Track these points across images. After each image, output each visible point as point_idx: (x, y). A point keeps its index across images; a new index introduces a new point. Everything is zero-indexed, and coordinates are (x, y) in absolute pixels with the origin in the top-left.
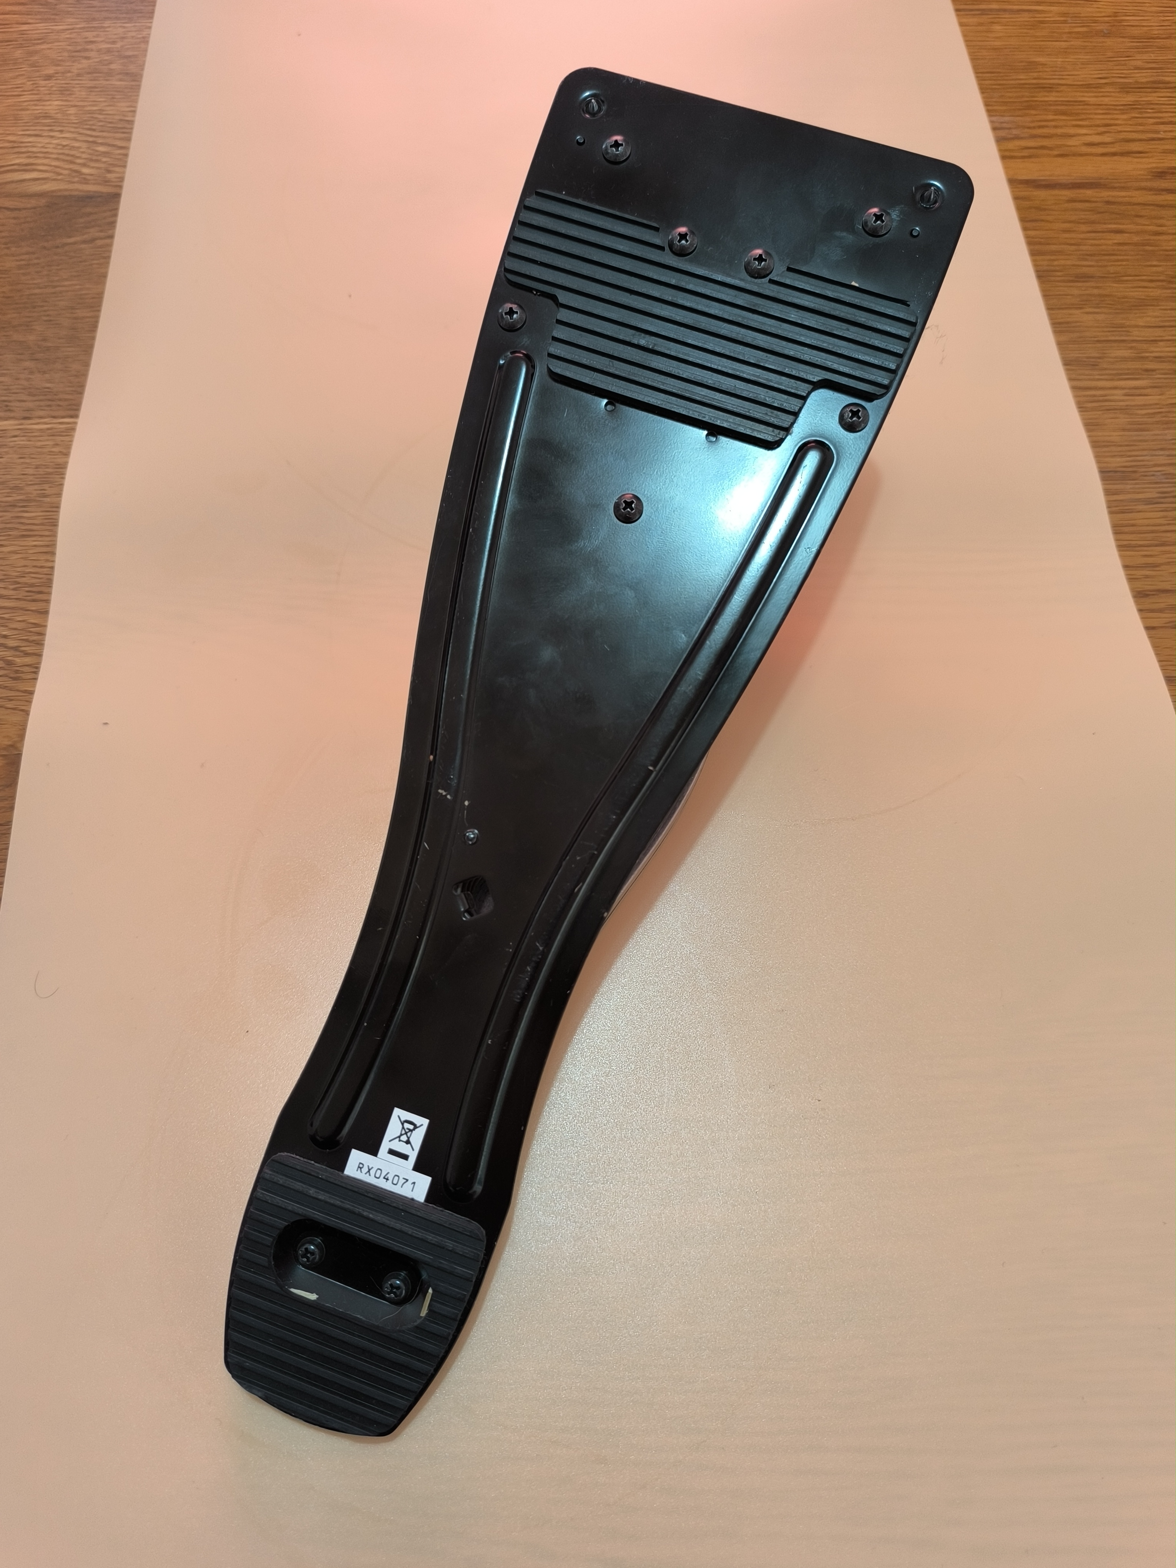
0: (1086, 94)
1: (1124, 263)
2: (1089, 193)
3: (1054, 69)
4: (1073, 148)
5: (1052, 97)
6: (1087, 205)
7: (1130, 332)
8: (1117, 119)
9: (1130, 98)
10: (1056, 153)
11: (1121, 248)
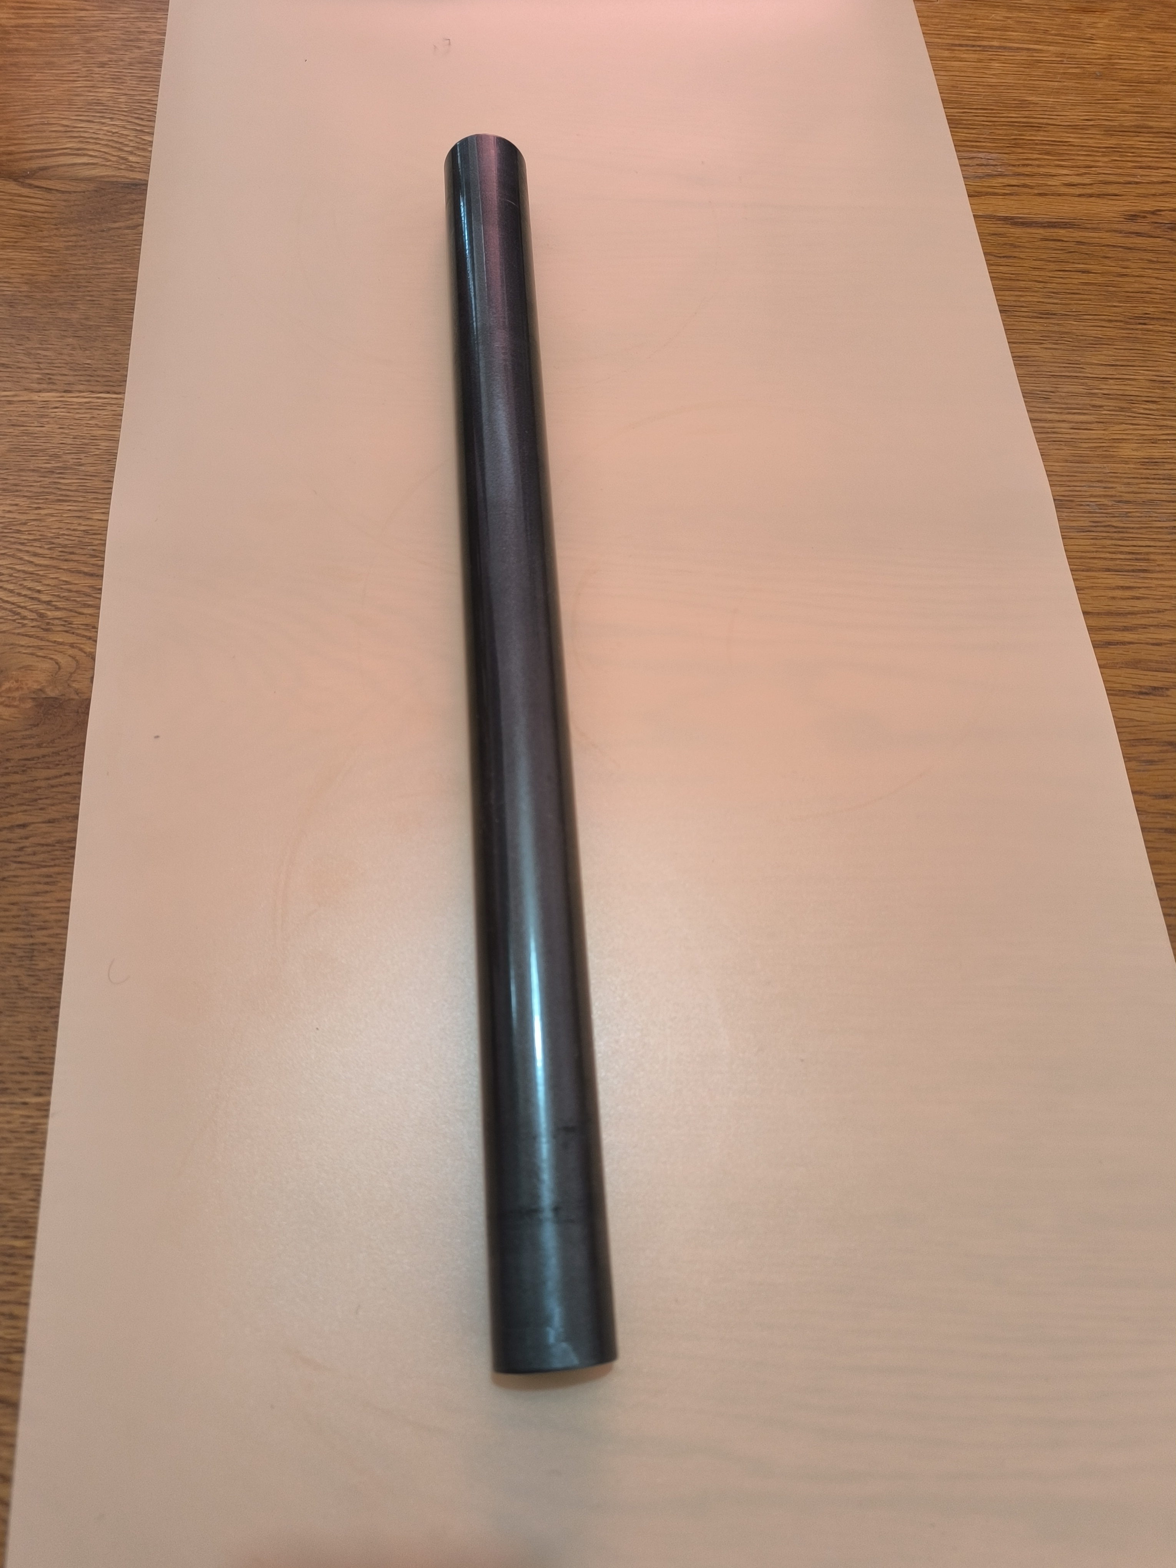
0: (1072, 135)
1: (1086, 302)
2: (1062, 232)
3: (1045, 109)
4: (1053, 188)
5: (1039, 137)
6: (1059, 244)
9: (1112, 141)
10: (1036, 192)
11: (1085, 287)
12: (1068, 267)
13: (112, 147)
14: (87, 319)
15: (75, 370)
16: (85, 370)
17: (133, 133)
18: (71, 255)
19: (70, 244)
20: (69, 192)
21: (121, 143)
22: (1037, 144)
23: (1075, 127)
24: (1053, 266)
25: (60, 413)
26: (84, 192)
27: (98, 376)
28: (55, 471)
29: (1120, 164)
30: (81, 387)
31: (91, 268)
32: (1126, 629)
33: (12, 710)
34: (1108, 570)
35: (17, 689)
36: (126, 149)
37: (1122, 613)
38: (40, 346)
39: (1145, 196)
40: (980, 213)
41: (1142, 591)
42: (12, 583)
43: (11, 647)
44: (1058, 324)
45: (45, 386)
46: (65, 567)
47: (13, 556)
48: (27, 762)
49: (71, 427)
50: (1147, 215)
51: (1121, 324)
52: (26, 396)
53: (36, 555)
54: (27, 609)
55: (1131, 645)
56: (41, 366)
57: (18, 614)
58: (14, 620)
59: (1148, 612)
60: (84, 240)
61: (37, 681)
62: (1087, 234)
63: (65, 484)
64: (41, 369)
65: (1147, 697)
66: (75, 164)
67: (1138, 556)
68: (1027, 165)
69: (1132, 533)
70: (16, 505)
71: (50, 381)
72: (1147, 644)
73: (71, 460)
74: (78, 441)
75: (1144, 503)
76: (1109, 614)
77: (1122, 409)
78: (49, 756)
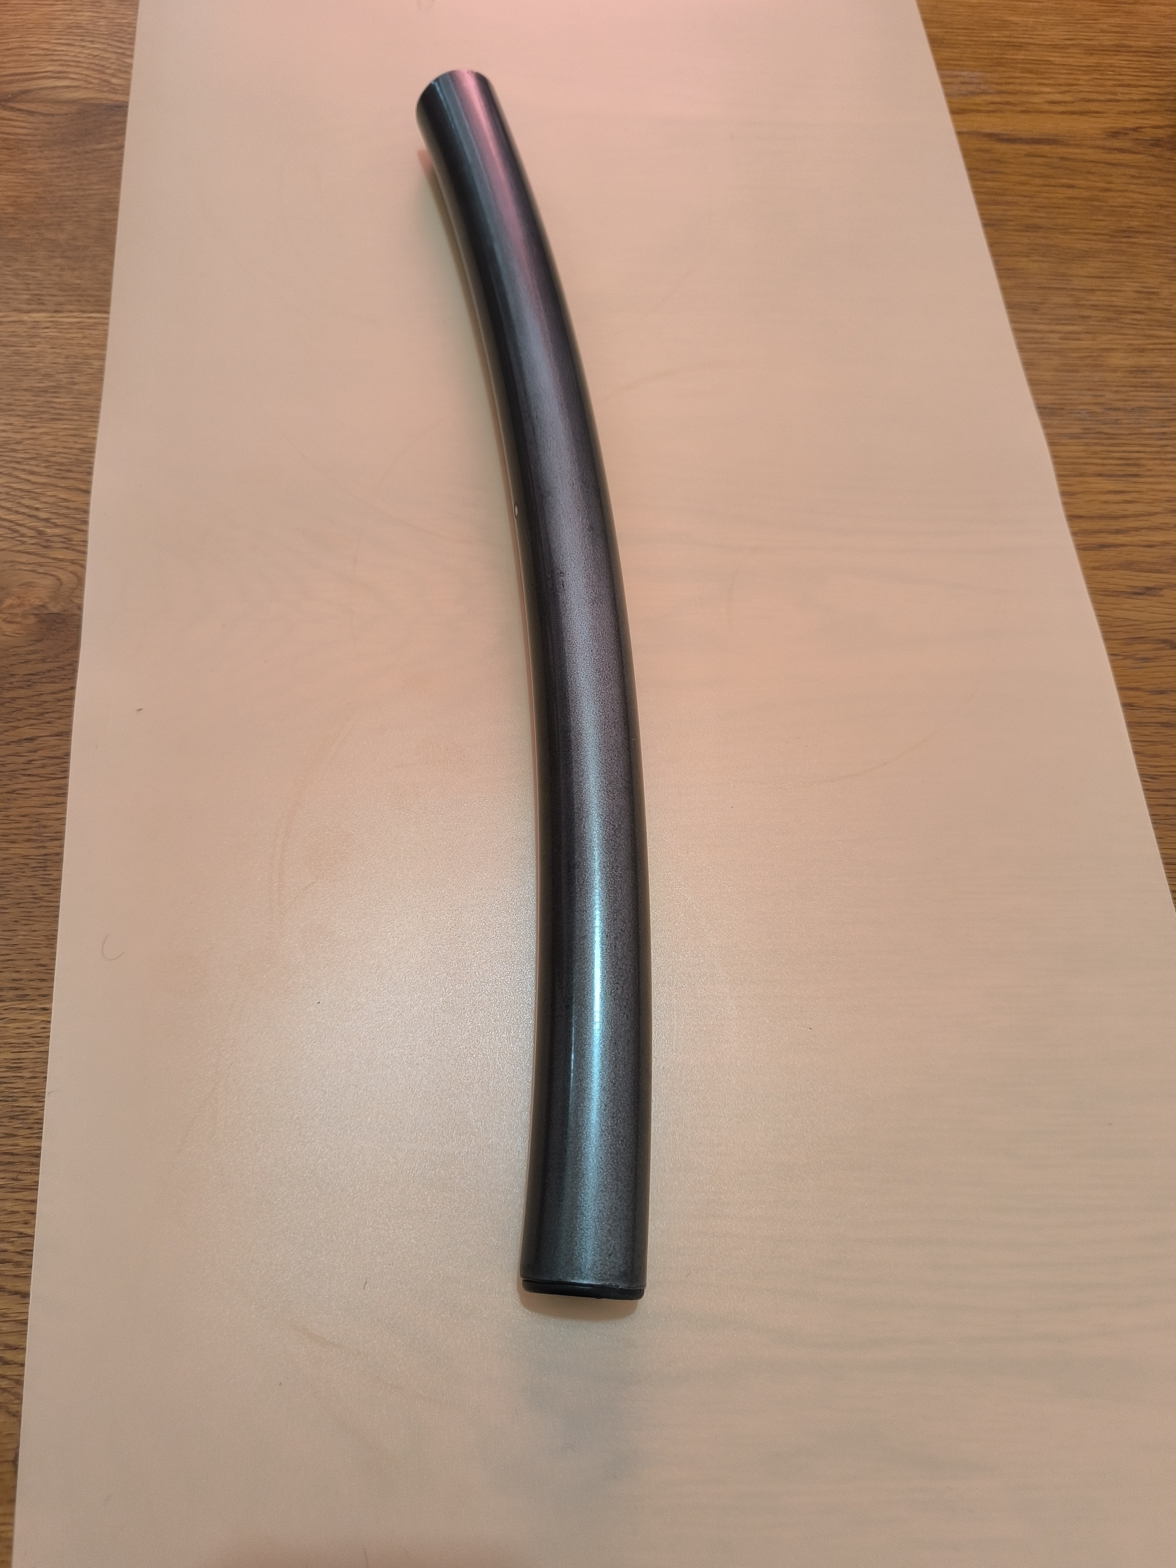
0: (1053, 54)
1: (1072, 216)
2: (1046, 148)
3: (1025, 28)
4: (1035, 105)
5: (1021, 56)
6: (1044, 159)
7: (1070, 280)
8: (1079, 80)
9: (1093, 60)
10: (1020, 108)
11: (1070, 202)
12: (1053, 181)
13: (94, 70)
14: (75, 239)
15: (65, 291)
16: (75, 291)
17: (114, 56)
18: (57, 177)
19: (55, 166)
20: (52, 115)
21: (102, 66)
22: (1019, 63)
23: (1055, 46)
24: (1038, 181)
25: (51, 333)
26: (67, 114)
27: (89, 296)
28: (49, 390)
29: (1101, 82)
30: (71, 307)
31: (76, 189)
32: (1118, 532)
33: (14, 626)
34: (1100, 475)
35: (19, 605)
36: (108, 71)
37: (1114, 517)
38: (28, 267)
39: (1126, 113)
40: (965, 130)
41: (1134, 495)
42: (10, 501)
43: (12, 564)
44: (1046, 238)
45: (34, 307)
46: (63, 485)
47: (9, 475)
48: (32, 677)
49: (63, 347)
50: (1128, 132)
51: (1107, 237)
52: (15, 317)
53: (32, 473)
54: (26, 527)
55: (1124, 548)
56: (31, 287)
57: (17, 531)
58: (13, 538)
59: (1140, 515)
60: (68, 162)
61: (39, 598)
62: (1071, 150)
63: (60, 403)
64: (28, 290)
65: (1140, 597)
66: (55, 88)
67: (1129, 462)
68: (1010, 83)
69: (1121, 439)
70: (11, 424)
71: (40, 301)
72: (1140, 546)
73: (65, 380)
74: (71, 360)
75: (1133, 410)
76: (1102, 517)
77: (1109, 320)
78: (53, 670)
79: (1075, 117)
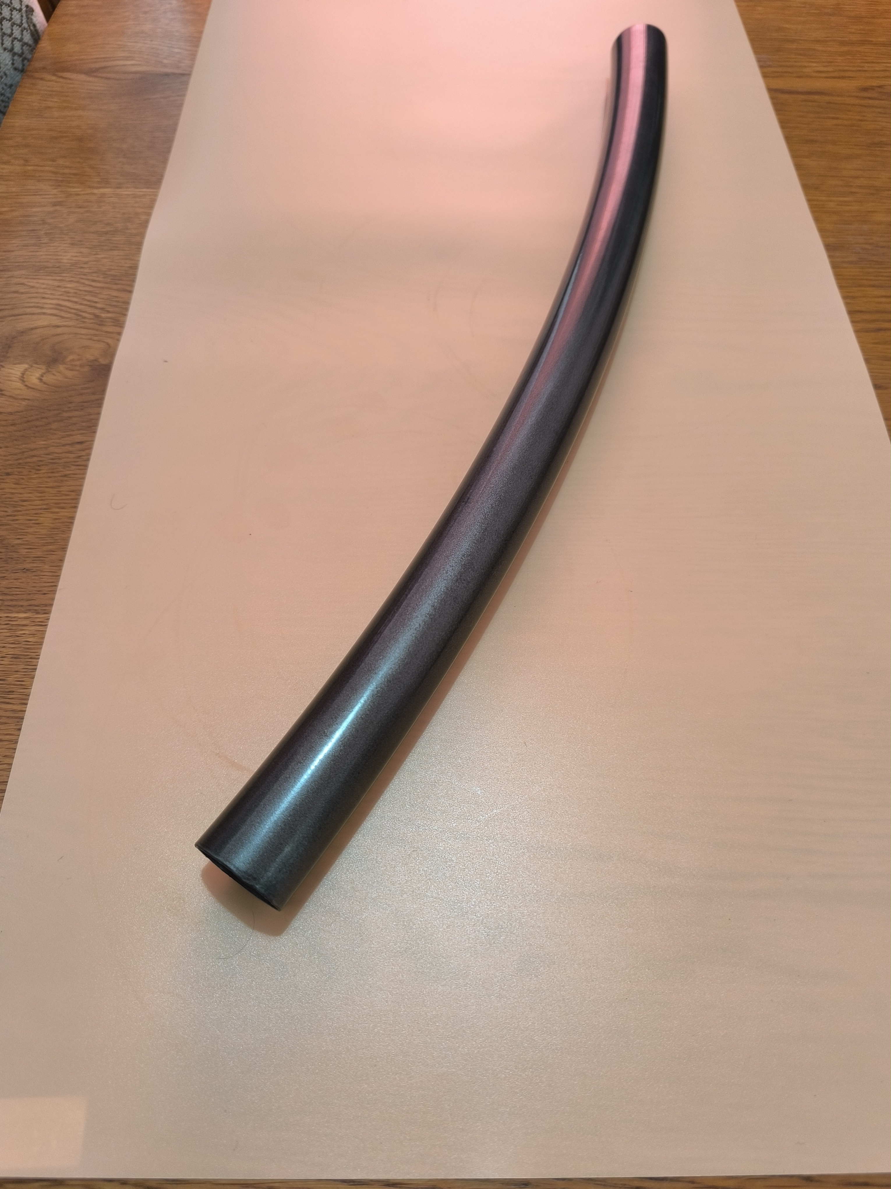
0: (817, 46)
1: (839, 135)
3: (796, 31)
4: (807, 73)
6: (815, 103)
7: (842, 172)
8: (837, 59)
10: (796, 75)
11: (836, 127)
12: (822, 115)
13: (152, 55)
15: (124, 176)
16: (132, 176)
18: (123, 113)
19: (122, 107)
20: (122, 80)
21: (158, 53)
22: (792, 50)
23: (817, 41)
24: (812, 115)
25: (113, 200)
26: (132, 79)
27: (141, 179)
28: (109, 233)
29: (852, 60)
30: (128, 186)
31: (136, 120)
33: (74, 372)
35: (79, 360)
39: (872, 78)
43: (75, 335)
44: (820, 147)
45: (103, 185)
49: (121, 208)
50: (875, 88)
51: (865, 147)
53: (94, 281)
54: (87, 313)
60: (131, 105)
61: (94, 356)
62: (834, 98)
63: (116, 240)
64: (100, 176)
66: (125, 65)
68: (788, 61)
71: (107, 182)
73: (121, 227)
74: (126, 216)
77: (871, 194)
79: (835, 80)
